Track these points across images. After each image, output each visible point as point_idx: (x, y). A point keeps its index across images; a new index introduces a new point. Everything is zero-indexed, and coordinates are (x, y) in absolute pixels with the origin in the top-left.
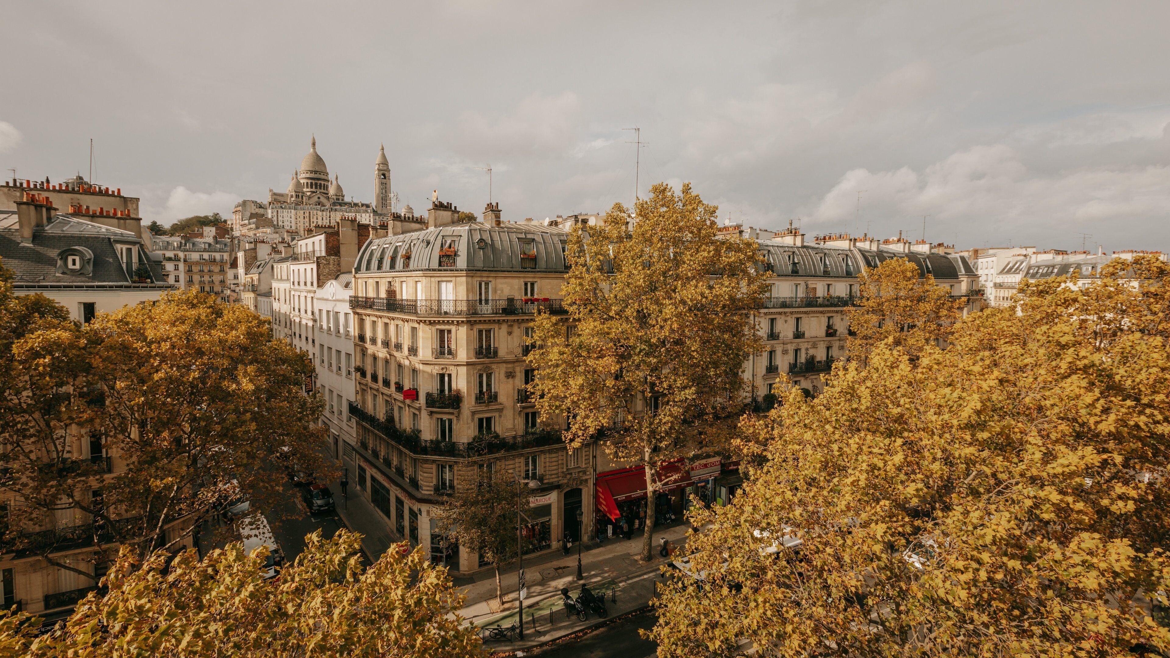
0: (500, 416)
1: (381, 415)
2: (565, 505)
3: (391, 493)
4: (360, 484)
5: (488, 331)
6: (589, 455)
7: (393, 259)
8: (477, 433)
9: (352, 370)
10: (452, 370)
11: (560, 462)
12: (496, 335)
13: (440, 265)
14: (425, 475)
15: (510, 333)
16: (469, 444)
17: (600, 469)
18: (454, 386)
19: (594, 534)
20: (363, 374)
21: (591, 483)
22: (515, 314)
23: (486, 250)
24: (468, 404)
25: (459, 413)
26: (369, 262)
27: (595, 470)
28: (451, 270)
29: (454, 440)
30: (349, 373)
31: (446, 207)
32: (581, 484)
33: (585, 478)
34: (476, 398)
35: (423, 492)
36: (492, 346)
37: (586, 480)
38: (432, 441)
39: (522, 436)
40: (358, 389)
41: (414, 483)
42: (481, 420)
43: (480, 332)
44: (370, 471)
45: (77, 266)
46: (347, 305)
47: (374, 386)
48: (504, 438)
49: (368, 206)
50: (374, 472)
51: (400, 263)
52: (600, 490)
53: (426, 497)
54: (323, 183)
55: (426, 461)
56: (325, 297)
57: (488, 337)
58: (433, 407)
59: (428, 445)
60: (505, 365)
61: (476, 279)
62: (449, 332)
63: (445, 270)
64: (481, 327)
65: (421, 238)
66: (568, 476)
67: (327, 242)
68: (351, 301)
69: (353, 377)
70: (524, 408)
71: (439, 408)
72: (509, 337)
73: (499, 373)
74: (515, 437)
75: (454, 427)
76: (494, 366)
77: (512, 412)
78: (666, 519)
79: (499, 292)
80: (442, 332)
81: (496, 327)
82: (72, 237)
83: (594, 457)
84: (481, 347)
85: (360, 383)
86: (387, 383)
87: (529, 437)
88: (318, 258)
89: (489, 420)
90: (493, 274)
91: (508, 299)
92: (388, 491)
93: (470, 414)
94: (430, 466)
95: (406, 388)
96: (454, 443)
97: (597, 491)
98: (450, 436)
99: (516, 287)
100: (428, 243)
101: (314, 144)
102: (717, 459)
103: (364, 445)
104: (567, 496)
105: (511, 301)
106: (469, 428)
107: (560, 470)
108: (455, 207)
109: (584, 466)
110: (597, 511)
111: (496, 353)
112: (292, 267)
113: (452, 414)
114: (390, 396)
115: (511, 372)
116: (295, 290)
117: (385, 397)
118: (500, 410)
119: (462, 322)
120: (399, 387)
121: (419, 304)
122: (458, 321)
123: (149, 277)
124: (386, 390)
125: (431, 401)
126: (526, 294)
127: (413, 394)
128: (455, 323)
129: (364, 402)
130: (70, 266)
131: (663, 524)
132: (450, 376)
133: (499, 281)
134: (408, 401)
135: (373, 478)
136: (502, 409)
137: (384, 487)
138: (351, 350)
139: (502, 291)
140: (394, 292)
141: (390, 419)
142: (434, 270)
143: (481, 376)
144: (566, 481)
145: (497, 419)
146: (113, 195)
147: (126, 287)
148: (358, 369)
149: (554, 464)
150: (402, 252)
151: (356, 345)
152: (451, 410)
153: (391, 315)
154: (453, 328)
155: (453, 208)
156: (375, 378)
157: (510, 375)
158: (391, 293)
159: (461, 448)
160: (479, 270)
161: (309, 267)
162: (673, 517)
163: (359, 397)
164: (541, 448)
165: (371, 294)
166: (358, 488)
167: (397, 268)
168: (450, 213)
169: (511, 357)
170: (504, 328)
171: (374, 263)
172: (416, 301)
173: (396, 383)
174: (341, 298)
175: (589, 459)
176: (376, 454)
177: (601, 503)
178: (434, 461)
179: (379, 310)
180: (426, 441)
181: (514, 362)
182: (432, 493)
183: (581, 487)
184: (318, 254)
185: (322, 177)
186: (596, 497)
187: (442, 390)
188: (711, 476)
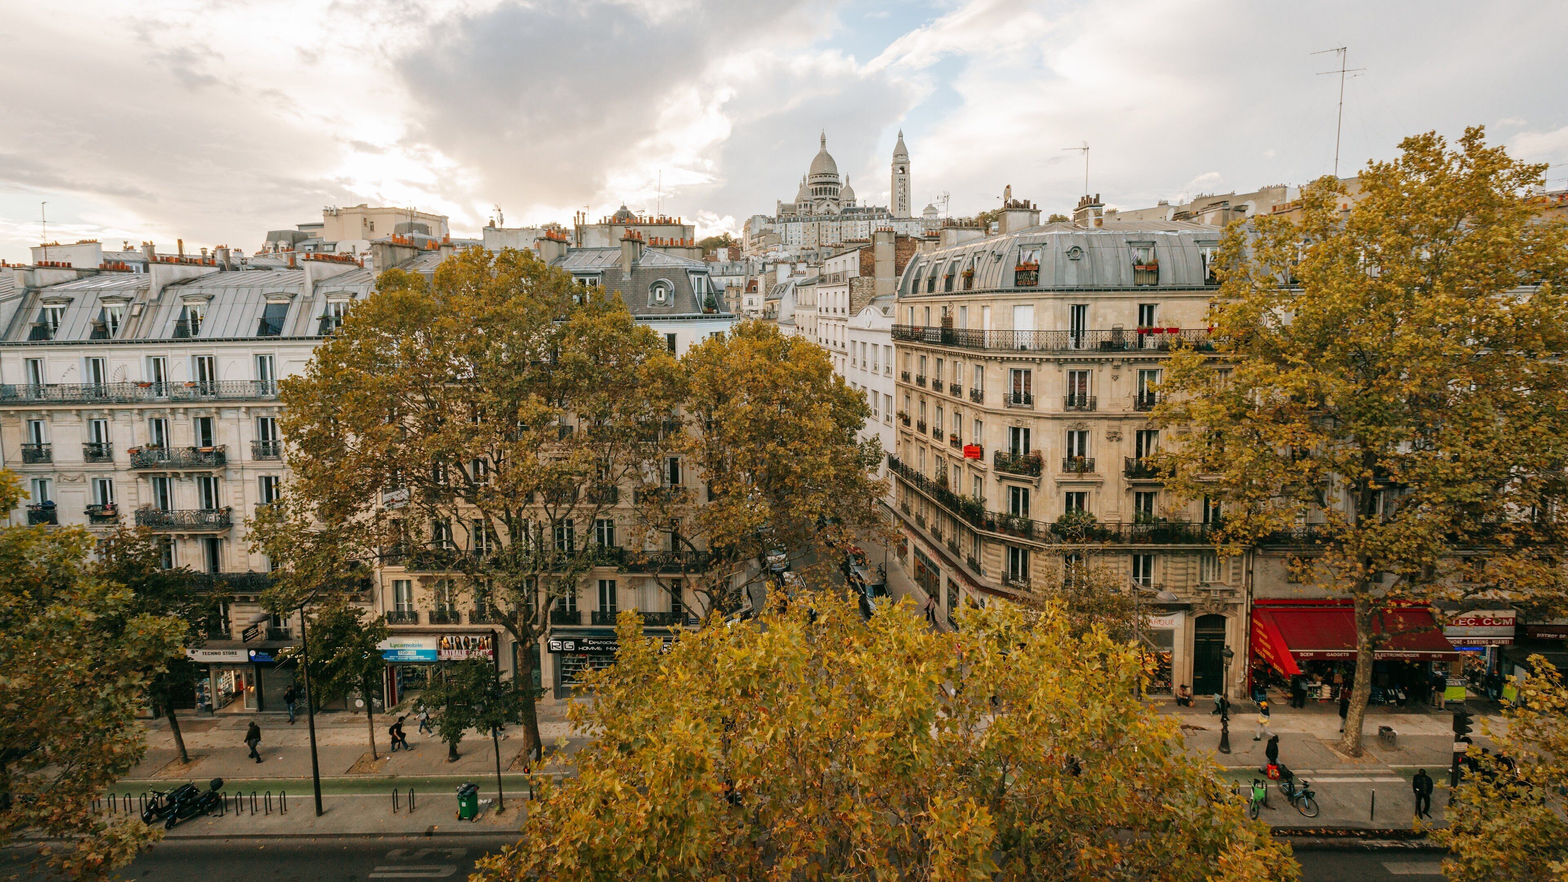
0: (1098, 493)
1: (931, 474)
2: (1197, 636)
3: (941, 572)
4: (899, 555)
5: (1083, 375)
6: (1240, 568)
7: (949, 280)
8: (1063, 512)
9: (894, 415)
10: (1031, 424)
11: (1190, 571)
12: (1095, 379)
13: (1016, 285)
14: (990, 557)
15: (1116, 378)
16: (1053, 525)
17: (1258, 593)
18: (1033, 447)
19: (1245, 690)
20: (907, 421)
21: (1243, 612)
22: (1124, 350)
23: (1082, 261)
24: (1053, 470)
25: (1039, 481)
26: (916, 283)
27: (1250, 593)
28: (1032, 291)
29: (1031, 516)
30: (888, 418)
31: (1022, 206)
32: (1225, 610)
33: (1231, 601)
34: (1064, 465)
35: (988, 579)
36: (1088, 394)
37: (1235, 606)
38: (1001, 515)
39: (1132, 525)
40: (899, 439)
41: (974, 565)
42: (1069, 495)
43: (1072, 374)
44: (913, 542)
45: (663, 299)
46: (889, 336)
47: (921, 436)
48: (1103, 525)
49: (884, 210)
50: (919, 542)
51: (959, 283)
52: (1260, 625)
53: (991, 586)
54: (832, 186)
55: (993, 540)
56: (859, 326)
57: (1083, 384)
58: (1004, 470)
59: (996, 519)
60: (1106, 422)
61: (1067, 302)
62: (1028, 373)
63: (1023, 291)
64: (1073, 367)
65: (988, 249)
66: (1204, 595)
67: (861, 260)
68: (893, 332)
69: (894, 424)
70: (1135, 485)
71: (1012, 472)
72: (1114, 383)
73: (1097, 433)
74: (1119, 525)
75: (1031, 499)
76: (1090, 423)
77: (1115, 489)
78: (1387, 697)
79: (1100, 319)
80: (1017, 372)
81: (1095, 368)
82: (658, 270)
83: (1250, 572)
84: (1072, 396)
85: (902, 432)
86: (938, 434)
87: (1142, 528)
88: (850, 280)
89: (1081, 496)
90: (1093, 295)
91: (1114, 330)
92: (937, 570)
93: (1054, 485)
94: (997, 547)
95: (965, 443)
96: (1032, 521)
97: (1253, 626)
98: (1026, 511)
99: (1126, 312)
100: (1000, 257)
101: (823, 142)
102: (1512, 614)
103: (906, 509)
104: (1200, 622)
105: (1118, 332)
106: (1053, 504)
107: (1190, 583)
108: (1035, 206)
109: (1231, 583)
110: (1253, 655)
111: (1093, 405)
112: (819, 291)
113: (1030, 482)
114: (943, 451)
115: (1116, 433)
116: (823, 318)
117: (936, 452)
118: (1099, 484)
119: (1048, 360)
120: (956, 442)
121: (987, 335)
122: (1041, 359)
123: (716, 307)
124: (937, 443)
125: (1000, 463)
126: (1141, 321)
127: (975, 452)
128: (1038, 361)
129: (907, 456)
130: (658, 298)
131: (1380, 703)
132: (1027, 432)
133: (1101, 303)
134: (968, 460)
135: (917, 551)
136: (1102, 483)
137: (932, 564)
138: (892, 390)
139: (1105, 319)
140: (951, 320)
141: (944, 481)
142: (1008, 291)
143: (1071, 435)
144: (1199, 601)
145: (1093, 496)
146: (675, 225)
147: (701, 318)
148: (901, 415)
149: (1180, 572)
150: (961, 269)
151: (898, 385)
152: (1028, 477)
153: (948, 349)
154: (1034, 368)
155: (1032, 207)
156: (922, 427)
157: (1114, 437)
158: (947, 321)
159: (1042, 529)
160: (1072, 290)
161: (839, 290)
162: (1402, 696)
163: (900, 449)
164: (1161, 546)
165: (920, 322)
166: (897, 559)
167: (955, 290)
168: (1028, 214)
169: (1117, 411)
170: (1107, 370)
171: (923, 285)
172: (983, 331)
173: (953, 436)
174: (879, 327)
175: (1240, 574)
176: (921, 522)
177: (1261, 647)
178: (1002, 542)
179: (929, 342)
180: (993, 514)
181: (1120, 419)
182: (1000, 582)
183: (1224, 614)
184: (851, 275)
185: (832, 179)
186: (1252, 635)
187: (1015, 450)
188: (1490, 642)
